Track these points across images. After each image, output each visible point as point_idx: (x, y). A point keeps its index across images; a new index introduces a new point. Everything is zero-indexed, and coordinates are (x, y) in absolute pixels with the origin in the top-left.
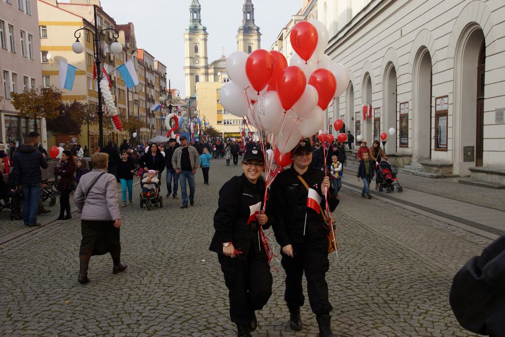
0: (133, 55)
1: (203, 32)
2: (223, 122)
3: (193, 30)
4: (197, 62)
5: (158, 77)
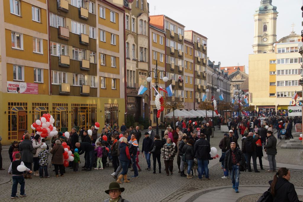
0: (139, 19)
1: (273, 11)
2: (276, 95)
3: (263, 11)
4: (265, 40)
5: (192, 47)
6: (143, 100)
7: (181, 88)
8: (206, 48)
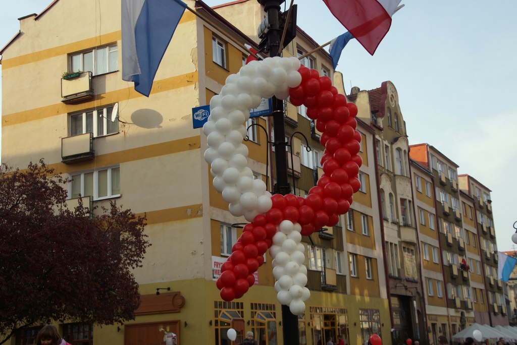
5: (472, 205)
6: (415, 302)
7: (465, 281)
8: (491, 207)
